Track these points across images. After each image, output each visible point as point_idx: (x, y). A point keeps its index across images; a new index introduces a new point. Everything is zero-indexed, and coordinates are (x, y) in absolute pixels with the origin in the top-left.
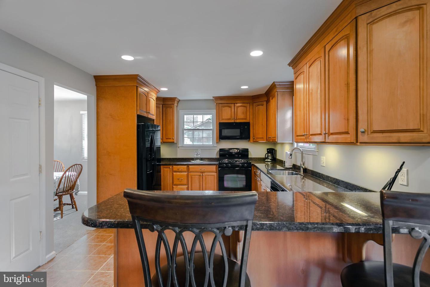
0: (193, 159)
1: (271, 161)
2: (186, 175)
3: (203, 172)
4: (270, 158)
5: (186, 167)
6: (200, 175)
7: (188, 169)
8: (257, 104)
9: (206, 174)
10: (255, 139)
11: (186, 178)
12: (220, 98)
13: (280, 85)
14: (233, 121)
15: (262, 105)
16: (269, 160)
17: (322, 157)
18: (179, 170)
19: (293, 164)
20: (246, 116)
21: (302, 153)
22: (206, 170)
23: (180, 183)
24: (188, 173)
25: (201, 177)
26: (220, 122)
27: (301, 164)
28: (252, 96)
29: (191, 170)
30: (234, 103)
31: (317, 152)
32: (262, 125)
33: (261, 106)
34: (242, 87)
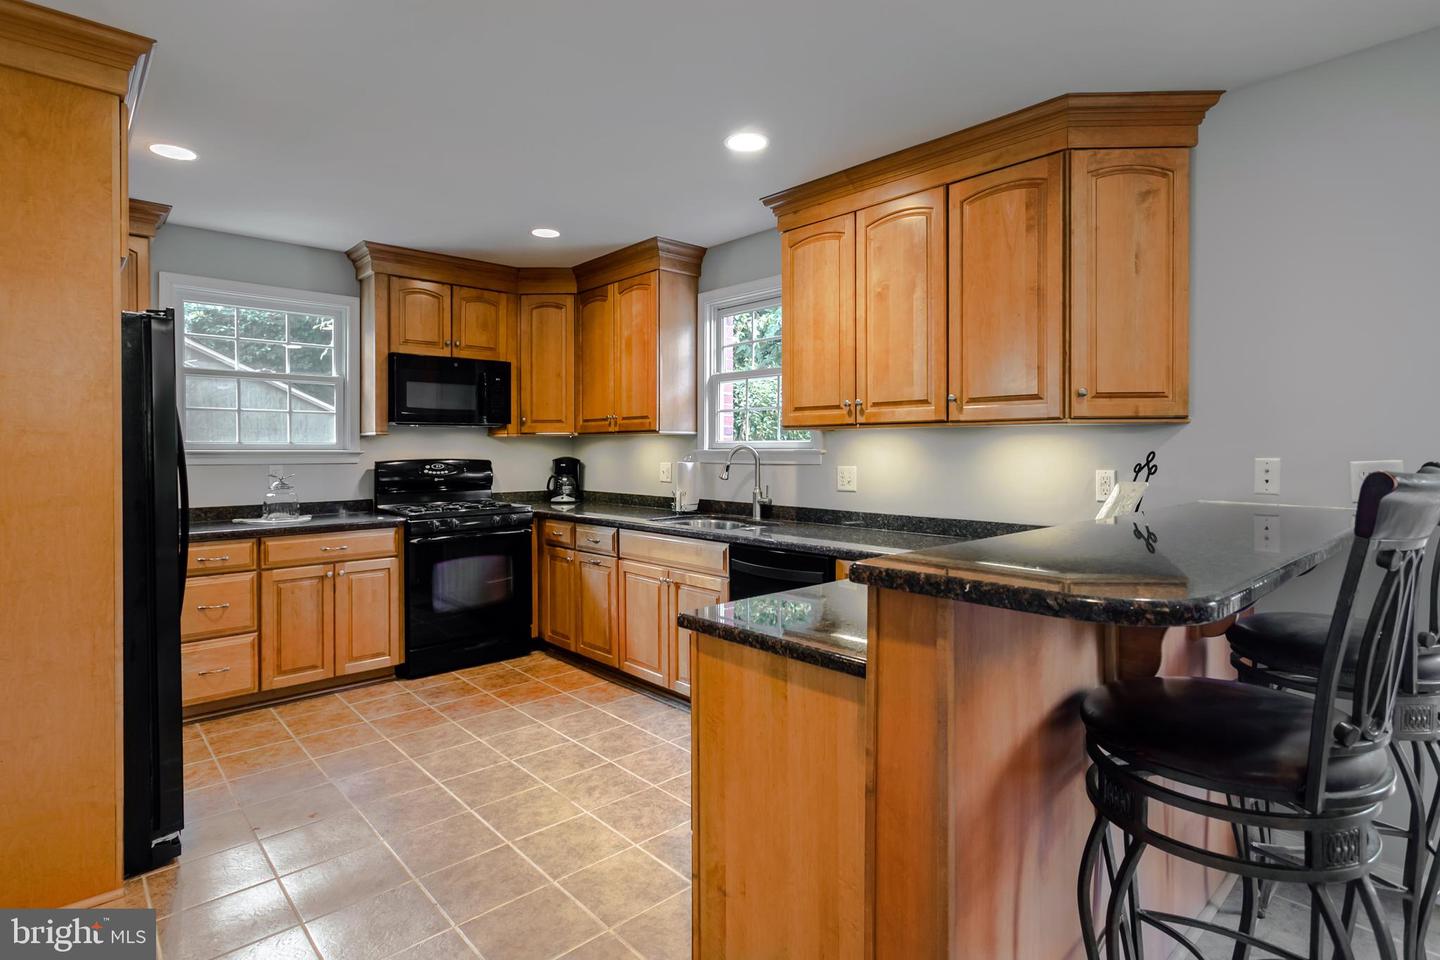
0: (257, 511)
1: (573, 500)
2: (249, 585)
3: (334, 563)
4: (566, 489)
5: (247, 545)
6: (322, 578)
7: (260, 554)
8: (536, 299)
9: (349, 566)
10: (529, 423)
11: (248, 597)
12: (396, 254)
13: (669, 251)
14: (445, 353)
15: (558, 307)
16: (566, 499)
17: (839, 467)
18: (208, 565)
19: (700, 501)
20: (496, 342)
21: (758, 464)
22: (349, 551)
23: (214, 627)
24: (260, 576)
25: (328, 585)
26: (394, 349)
27: (754, 494)
28: (519, 269)
29: (273, 558)
30: (452, 285)
31: (821, 456)
32: (559, 375)
33: (552, 310)
34: (538, 233)
